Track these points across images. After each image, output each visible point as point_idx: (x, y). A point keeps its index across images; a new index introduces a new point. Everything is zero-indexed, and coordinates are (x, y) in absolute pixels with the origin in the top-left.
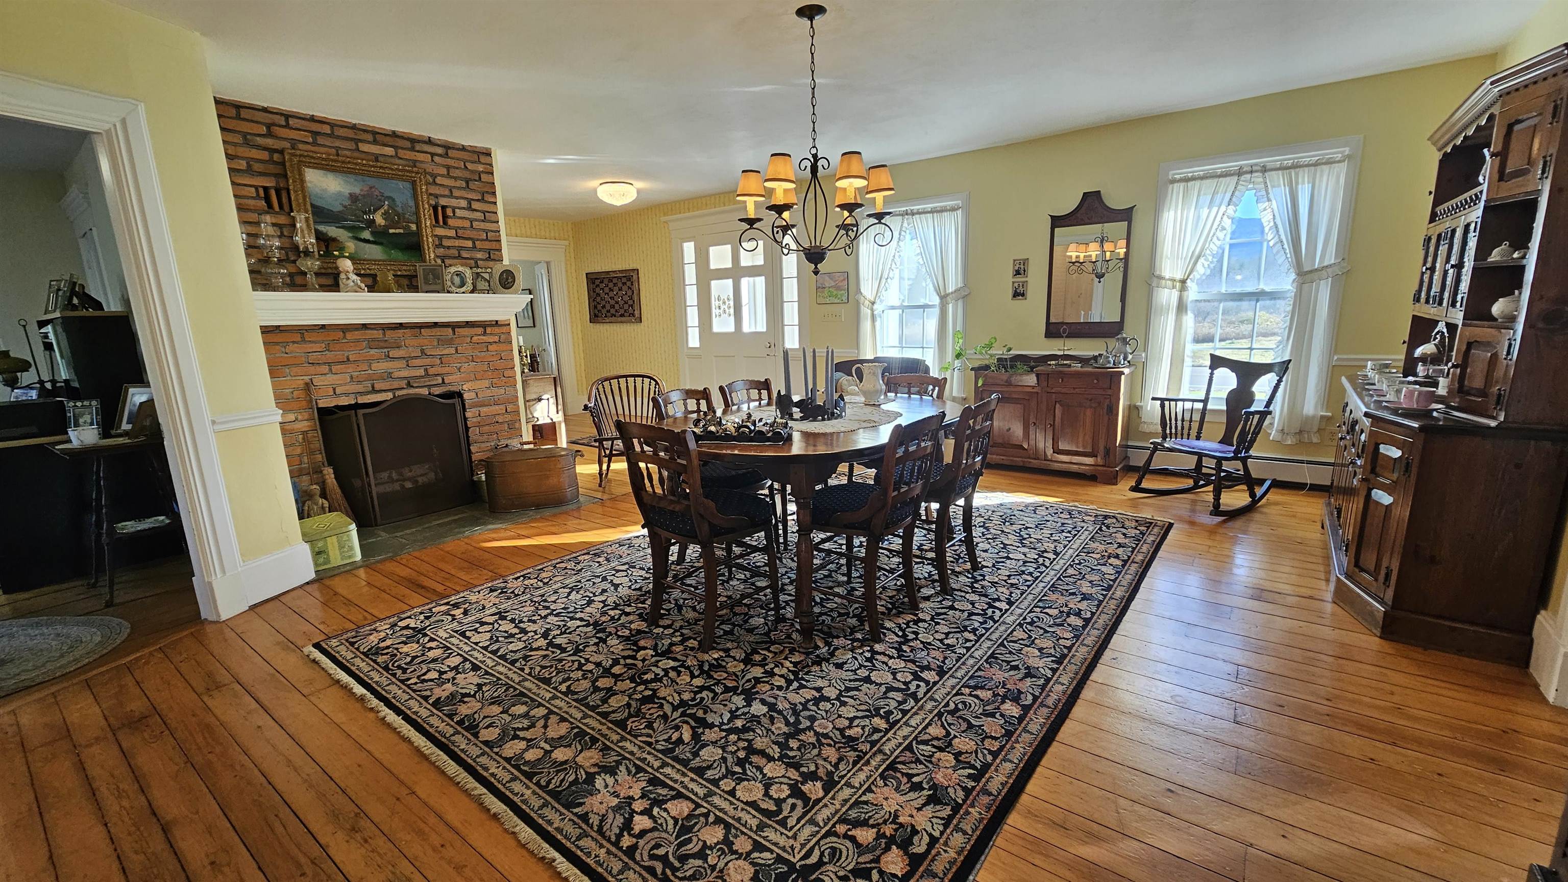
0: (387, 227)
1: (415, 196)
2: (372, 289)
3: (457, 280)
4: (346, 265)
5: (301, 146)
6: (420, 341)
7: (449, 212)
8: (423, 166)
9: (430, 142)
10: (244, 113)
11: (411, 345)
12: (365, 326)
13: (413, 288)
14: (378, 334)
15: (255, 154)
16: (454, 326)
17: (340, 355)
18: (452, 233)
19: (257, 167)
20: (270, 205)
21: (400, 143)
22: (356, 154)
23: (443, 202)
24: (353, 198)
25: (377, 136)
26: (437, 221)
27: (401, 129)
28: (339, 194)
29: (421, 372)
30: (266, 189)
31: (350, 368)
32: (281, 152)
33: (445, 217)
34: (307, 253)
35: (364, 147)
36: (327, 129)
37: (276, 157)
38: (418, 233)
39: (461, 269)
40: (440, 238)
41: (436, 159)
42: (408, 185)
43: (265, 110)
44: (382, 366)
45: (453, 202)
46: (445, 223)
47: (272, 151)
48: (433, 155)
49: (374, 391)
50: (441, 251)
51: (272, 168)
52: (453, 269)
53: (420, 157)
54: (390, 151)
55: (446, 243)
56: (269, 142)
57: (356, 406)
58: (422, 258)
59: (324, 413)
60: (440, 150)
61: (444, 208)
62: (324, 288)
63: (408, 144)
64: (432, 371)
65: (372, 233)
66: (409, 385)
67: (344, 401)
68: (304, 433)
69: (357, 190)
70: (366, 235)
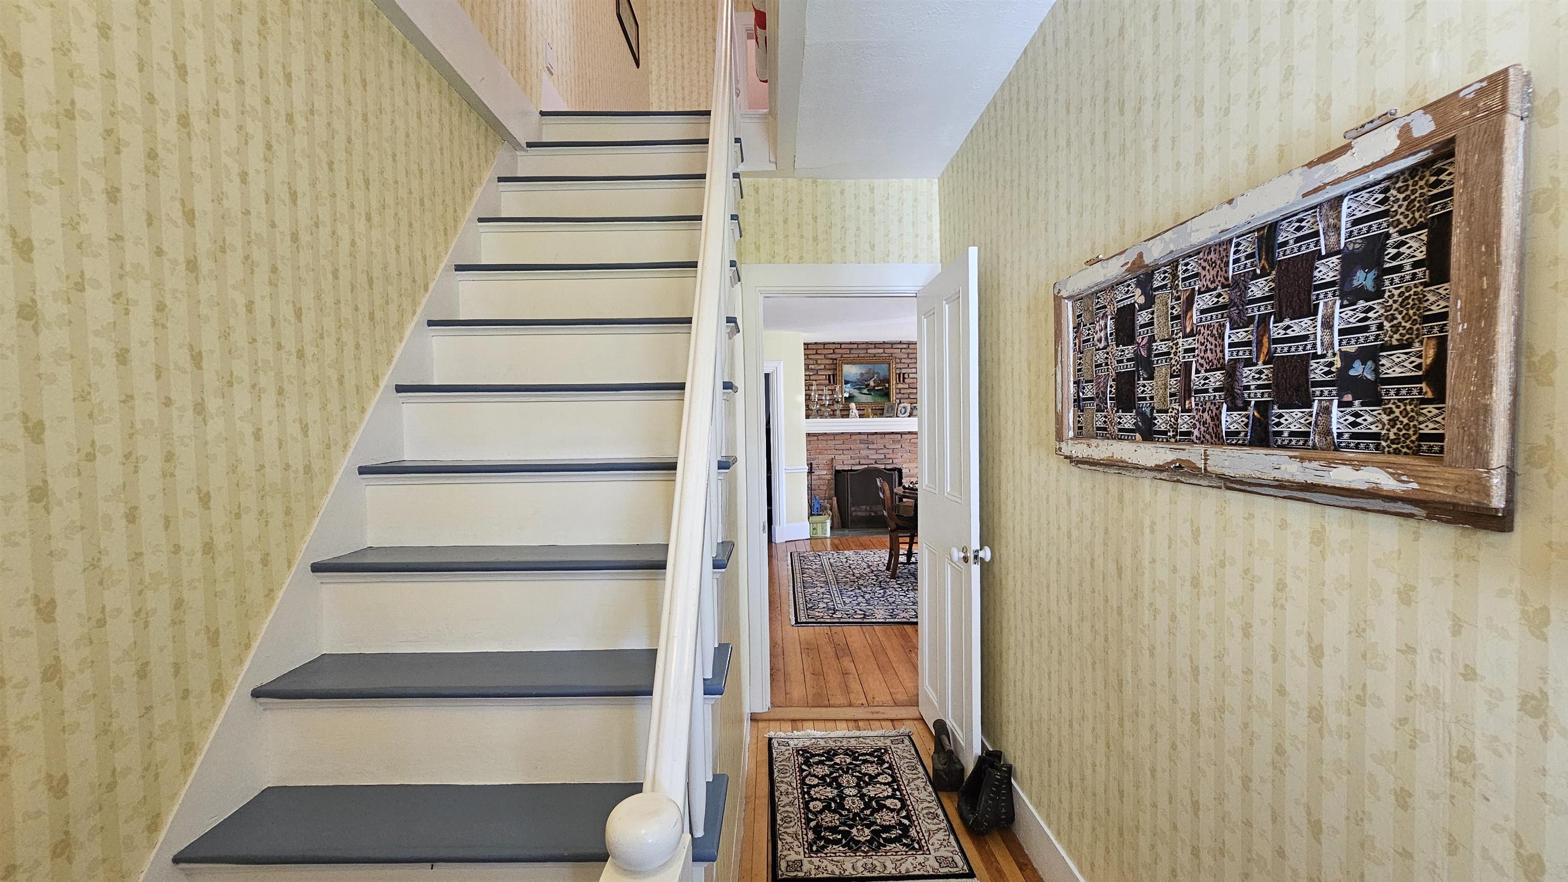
0: (874, 387)
1: (889, 370)
2: (861, 416)
3: (903, 410)
4: (853, 405)
5: (844, 356)
6: (883, 441)
7: (906, 376)
8: (895, 355)
9: (900, 343)
10: (826, 346)
11: (879, 442)
12: (860, 433)
13: (882, 415)
14: (865, 437)
15: (828, 362)
16: (901, 434)
17: (848, 447)
18: (907, 386)
19: (827, 367)
20: (830, 382)
21: (886, 346)
22: (867, 355)
23: (903, 371)
24: (862, 374)
25: (876, 345)
26: (900, 381)
27: (886, 340)
28: (857, 374)
29: (883, 456)
30: (829, 376)
31: (851, 452)
32: (836, 359)
33: (904, 378)
34: (838, 402)
35: (869, 351)
36: (855, 346)
37: (835, 361)
38: (889, 389)
39: (905, 404)
40: (900, 389)
41: (903, 350)
42: (887, 365)
43: (834, 343)
44: (864, 453)
45: (909, 371)
46: (904, 381)
47: (833, 359)
48: (901, 349)
49: (860, 464)
50: (899, 396)
51: (833, 366)
52: (902, 405)
53: (895, 351)
54: (881, 351)
55: (902, 391)
56: (834, 356)
57: (851, 470)
58: (889, 400)
59: (837, 471)
60: (905, 346)
61: (904, 374)
62: (843, 416)
63: (890, 346)
64: (888, 456)
65: (868, 390)
66: (876, 463)
67: (846, 468)
68: (828, 480)
69: (864, 372)
70: (865, 391)
